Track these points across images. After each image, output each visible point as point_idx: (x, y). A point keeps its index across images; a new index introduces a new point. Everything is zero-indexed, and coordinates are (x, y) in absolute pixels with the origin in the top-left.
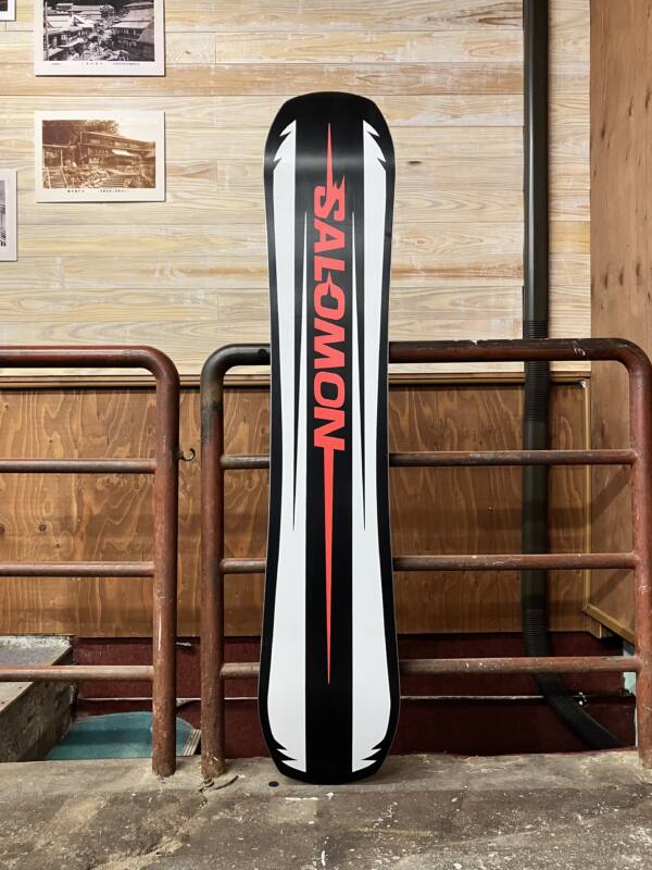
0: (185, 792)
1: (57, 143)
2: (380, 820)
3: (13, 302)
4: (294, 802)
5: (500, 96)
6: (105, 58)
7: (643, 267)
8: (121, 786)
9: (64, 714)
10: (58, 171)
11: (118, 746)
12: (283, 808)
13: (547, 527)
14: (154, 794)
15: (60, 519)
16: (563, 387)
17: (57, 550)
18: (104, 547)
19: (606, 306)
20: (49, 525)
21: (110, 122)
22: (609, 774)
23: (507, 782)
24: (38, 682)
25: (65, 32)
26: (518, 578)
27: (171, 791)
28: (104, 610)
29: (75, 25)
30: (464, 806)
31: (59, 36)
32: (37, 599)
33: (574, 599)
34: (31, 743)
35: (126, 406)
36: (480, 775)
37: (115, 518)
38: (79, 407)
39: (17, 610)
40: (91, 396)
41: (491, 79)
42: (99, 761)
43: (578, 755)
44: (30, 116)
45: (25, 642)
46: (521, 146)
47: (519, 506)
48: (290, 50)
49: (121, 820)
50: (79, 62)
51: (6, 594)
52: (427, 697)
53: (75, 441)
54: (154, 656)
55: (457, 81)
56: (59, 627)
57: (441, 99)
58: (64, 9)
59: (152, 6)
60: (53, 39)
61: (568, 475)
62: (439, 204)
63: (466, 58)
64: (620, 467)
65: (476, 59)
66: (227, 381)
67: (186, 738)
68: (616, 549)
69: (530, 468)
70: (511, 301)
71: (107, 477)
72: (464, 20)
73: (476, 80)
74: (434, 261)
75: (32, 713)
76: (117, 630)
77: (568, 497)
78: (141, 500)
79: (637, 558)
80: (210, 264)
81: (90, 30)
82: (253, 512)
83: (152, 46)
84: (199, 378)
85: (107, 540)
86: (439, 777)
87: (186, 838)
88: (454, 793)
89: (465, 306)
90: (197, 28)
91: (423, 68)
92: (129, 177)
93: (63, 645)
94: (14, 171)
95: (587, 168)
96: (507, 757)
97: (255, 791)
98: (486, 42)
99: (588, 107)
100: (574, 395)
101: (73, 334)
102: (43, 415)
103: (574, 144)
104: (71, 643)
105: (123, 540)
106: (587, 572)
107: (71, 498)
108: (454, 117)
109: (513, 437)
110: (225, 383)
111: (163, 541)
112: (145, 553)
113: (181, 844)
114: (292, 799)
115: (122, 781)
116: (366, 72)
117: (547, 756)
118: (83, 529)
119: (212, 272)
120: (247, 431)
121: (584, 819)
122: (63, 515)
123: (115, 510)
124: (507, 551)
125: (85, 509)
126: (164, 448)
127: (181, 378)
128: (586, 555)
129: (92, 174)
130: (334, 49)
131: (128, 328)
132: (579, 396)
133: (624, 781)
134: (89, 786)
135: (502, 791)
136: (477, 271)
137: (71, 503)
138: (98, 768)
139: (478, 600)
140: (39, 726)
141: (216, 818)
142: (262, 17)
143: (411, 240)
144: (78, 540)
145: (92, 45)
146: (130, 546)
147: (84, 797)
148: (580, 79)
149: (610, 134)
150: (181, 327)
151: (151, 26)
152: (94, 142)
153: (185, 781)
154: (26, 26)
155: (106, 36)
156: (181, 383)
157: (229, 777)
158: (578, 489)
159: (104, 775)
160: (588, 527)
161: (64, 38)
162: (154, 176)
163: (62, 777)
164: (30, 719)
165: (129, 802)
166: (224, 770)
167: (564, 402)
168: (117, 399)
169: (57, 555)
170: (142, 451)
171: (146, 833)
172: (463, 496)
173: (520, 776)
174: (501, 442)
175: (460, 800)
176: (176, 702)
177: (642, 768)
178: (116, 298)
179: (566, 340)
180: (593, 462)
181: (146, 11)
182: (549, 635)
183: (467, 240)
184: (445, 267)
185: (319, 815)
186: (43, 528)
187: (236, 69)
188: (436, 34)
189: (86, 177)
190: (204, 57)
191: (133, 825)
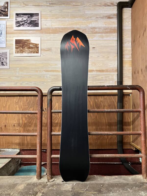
0: (43, 183)
1: (18, 44)
2: (85, 190)
3: (8, 77)
4: (67, 185)
5: (112, 34)
6: (28, 26)
7: (143, 70)
8: (29, 181)
9: (18, 166)
10: (18, 50)
11: (30, 173)
12: (64, 187)
13: (123, 126)
14: (37, 183)
15: (18, 124)
16: (126, 95)
17: (17, 130)
18: (27, 130)
19: (135, 78)
20: (16, 125)
21: (29, 40)
22: (136, 180)
23: (113, 182)
24: (13, 159)
25: (20, 21)
26: (116, 137)
27: (40, 183)
28: (27, 143)
29: (22, 19)
30: (103, 187)
31: (19, 22)
32: (13, 141)
33: (129, 141)
34: (11, 172)
35: (32, 100)
36: (107, 180)
37: (29, 123)
38: (22, 100)
39: (8, 143)
40: (25, 97)
41: (110, 30)
42: (25, 176)
43: (129, 176)
44: (13, 39)
45: (10, 150)
46: (117, 44)
47: (116, 121)
48: (67, 24)
49: (29, 189)
50: (23, 27)
51: (6, 140)
52: (96, 163)
53: (21, 107)
54: (37, 153)
55: (103, 31)
56: (17, 147)
57: (99, 34)
58: (20, 16)
59: (38, 16)
60: (17, 22)
61: (127, 114)
62: (99, 57)
63: (105, 26)
64: (138, 113)
65: (107, 26)
66: (53, 94)
67: (44, 171)
68: (137, 131)
69: (119, 113)
70: (114, 77)
71: (28, 114)
72: (104, 18)
73: (107, 30)
74: (98, 69)
75: (11, 166)
76: (30, 147)
77: (127, 119)
78: (35, 120)
79: (142, 133)
80: (50, 69)
81: (25, 20)
82: (59, 122)
83: (38, 24)
84: (47, 94)
85: (28, 128)
86: (98, 180)
87: (43, 193)
88: (102, 184)
89: (105, 78)
90: (48, 20)
91: (95, 28)
92: (33, 51)
93: (18, 151)
94: (9, 50)
95: (131, 49)
96: (113, 176)
97: (58, 183)
98: (108, 22)
99: (131, 36)
100: (128, 97)
101: (21, 84)
102: (14, 101)
103: (128, 43)
104: (20, 150)
105: (31, 128)
106: (131, 135)
107: (20, 119)
108: (102, 38)
109: (115, 106)
110: (52, 95)
111: (39, 128)
112: (36, 131)
113: (42, 194)
114: (66, 185)
115: (30, 180)
116: (83, 29)
117: (122, 176)
118: (23, 126)
119: (51, 71)
120: (58, 105)
121: (130, 190)
122: (19, 123)
123: (30, 122)
124: (114, 131)
125: (23, 121)
126: (40, 109)
127: (43, 94)
128: (131, 132)
129: (26, 51)
130: (76, 24)
131: (33, 83)
132: (129, 98)
133: (139, 182)
134: (23, 181)
135: (112, 184)
136: (107, 71)
137: (20, 120)
138: (25, 178)
139: (108, 142)
140: (13, 168)
141: (50, 189)
142: (61, 18)
143: (93, 64)
144: (22, 128)
145: (26, 24)
146: (33, 129)
147: (21, 184)
148: (129, 30)
149: (135, 42)
150: (44, 83)
151: (38, 20)
152: (26, 44)
153: (43, 181)
154: (12, 20)
155: (29, 22)
156: (43, 95)
157: (53, 180)
158: (129, 118)
159: (26, 179)
160: (132, 126)
161: (20, 22)
162: (38, 51)
163: (17, 179)
164: (11, 167)
165: (31, 185)
166: (52, 178)
167: (126, 99)
168: (30, 98)
169: (17, 131)
170: (35, 109)
171: (34, 192)
172: (104, 119)
173: (116, 180)
174: (113, 107)
175: (103, 185)
176: (41, 163)
177: (143, 179)
178: (30, 77)
179: (126, 85)
180: (132, 112)
181: (37, 16)
182: (123, 149)
183: (105, 64)
184: (100, 70)
185: (72, 188)
186: (14, 125)
187: (56, 28)
188: (98, 21)
189: (24, 51)
190: (49, 26)
191: (32, 190)
